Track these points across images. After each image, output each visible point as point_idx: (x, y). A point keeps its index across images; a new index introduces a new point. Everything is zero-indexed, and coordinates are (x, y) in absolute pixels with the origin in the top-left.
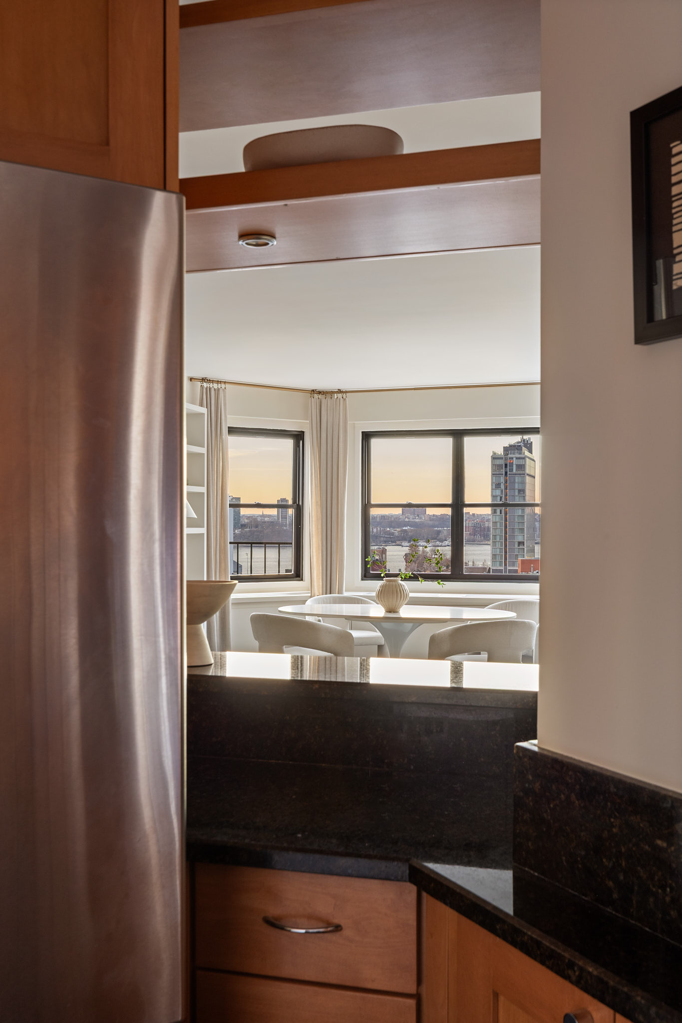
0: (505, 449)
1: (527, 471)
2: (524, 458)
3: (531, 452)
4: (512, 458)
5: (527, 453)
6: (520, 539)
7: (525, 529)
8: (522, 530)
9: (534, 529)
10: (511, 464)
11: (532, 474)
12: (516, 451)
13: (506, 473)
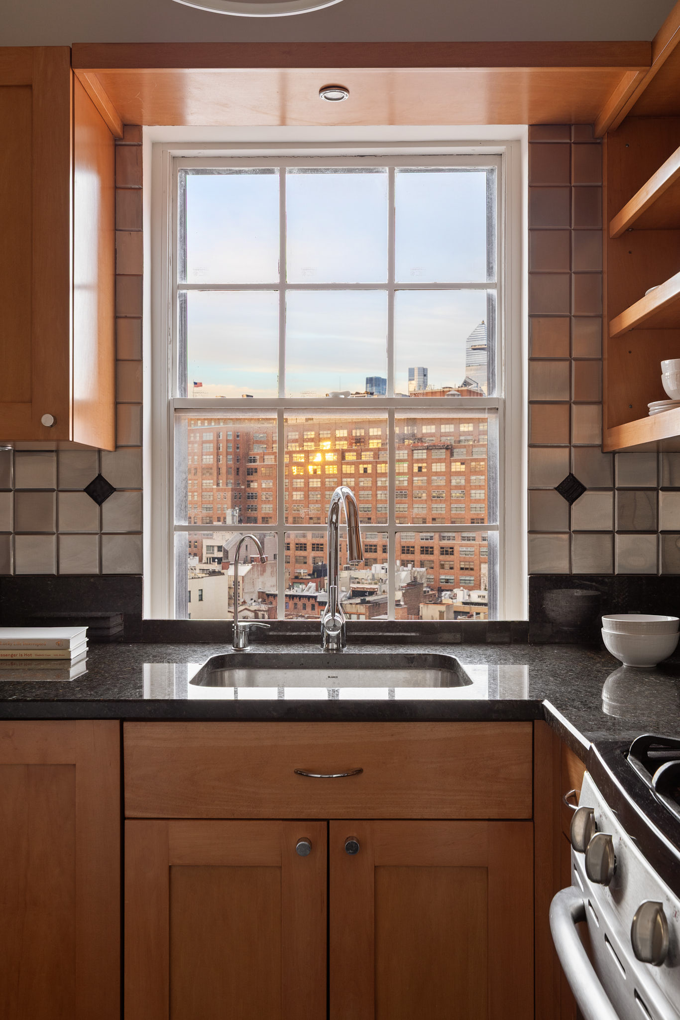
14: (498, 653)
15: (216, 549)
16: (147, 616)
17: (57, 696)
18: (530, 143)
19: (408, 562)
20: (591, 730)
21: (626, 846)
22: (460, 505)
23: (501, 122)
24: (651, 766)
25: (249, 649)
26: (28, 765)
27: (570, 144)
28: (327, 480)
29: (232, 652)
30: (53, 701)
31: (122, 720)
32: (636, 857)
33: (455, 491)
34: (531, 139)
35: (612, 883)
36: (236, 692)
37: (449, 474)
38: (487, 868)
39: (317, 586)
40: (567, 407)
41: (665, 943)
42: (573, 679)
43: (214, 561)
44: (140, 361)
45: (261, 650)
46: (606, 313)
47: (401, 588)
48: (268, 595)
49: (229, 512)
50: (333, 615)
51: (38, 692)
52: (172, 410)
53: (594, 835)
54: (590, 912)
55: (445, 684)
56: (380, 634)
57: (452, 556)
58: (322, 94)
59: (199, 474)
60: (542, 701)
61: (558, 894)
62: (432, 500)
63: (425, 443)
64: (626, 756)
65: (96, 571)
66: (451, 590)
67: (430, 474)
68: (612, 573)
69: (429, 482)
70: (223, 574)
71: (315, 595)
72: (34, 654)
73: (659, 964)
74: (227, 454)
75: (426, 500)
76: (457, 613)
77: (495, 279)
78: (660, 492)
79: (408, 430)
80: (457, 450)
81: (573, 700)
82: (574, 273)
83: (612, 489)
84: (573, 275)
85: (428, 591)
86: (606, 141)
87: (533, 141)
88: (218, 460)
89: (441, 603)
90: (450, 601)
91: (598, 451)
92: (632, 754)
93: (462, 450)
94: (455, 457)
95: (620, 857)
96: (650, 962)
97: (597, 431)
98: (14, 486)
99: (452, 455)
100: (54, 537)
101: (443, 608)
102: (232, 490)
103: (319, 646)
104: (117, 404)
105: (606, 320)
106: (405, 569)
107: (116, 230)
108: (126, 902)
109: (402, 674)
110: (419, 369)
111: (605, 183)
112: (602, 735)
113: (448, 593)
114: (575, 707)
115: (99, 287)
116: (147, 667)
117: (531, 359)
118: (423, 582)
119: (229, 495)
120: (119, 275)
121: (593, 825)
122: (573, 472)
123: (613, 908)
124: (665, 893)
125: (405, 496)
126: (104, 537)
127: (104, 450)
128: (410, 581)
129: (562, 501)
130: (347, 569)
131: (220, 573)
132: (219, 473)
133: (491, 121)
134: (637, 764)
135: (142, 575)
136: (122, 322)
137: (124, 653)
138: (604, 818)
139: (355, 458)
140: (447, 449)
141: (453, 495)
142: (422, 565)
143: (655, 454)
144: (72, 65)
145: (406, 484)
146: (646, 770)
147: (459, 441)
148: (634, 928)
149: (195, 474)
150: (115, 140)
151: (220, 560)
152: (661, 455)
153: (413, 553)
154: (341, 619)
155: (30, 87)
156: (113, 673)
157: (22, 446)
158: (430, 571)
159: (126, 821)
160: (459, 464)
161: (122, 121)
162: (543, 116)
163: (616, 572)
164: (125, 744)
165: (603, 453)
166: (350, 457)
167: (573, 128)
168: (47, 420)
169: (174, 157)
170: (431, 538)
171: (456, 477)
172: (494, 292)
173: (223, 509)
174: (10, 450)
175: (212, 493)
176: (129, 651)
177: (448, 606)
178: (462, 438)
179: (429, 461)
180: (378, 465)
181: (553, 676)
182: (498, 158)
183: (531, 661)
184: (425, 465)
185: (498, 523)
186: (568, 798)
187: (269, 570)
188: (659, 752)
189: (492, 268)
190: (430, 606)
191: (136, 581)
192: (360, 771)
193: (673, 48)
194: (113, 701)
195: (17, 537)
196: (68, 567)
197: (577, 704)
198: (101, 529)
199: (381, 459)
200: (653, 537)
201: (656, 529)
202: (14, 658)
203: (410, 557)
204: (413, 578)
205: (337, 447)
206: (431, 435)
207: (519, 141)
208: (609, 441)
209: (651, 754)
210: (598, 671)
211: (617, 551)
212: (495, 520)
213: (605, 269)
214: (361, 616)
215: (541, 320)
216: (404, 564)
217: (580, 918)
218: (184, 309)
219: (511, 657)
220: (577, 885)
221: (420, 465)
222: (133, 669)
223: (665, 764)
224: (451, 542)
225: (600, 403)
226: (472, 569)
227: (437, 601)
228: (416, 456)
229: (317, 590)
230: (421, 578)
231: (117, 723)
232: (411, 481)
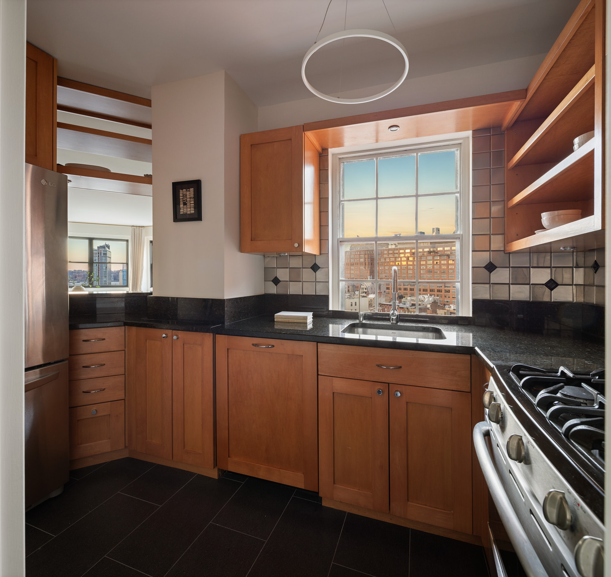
0: (98, 247)
1: (108, 255)
2: (106, 251)
3: (109, 249)
4: (101, 251)
5: (107, 249)
6: (105, 279)
7: (107, 276)
8: (106, 277)
9: (111, 276)
10: (101, 253)
11: (110, 257)
12: (103, 248)
13: (99, 256)
14: (459, 328)
15: (364, 289)
16: (331, 308)
17: (297, 333)
18: (472, 137)
19: (432, 295)
20: (495, 360)
21: (507, 409)
22: (452, 275)
23: (461, 131)
24: (520, 377)
25: (364, 322)
26: (288, 354)
27: (490, 136)
28: (402, 267)
29: (358, 322)
30: (296, 334)
31: (318, 342)
32: (511, 415)
33: (451, 271)
34: (473, 136)
35: (500, 423)
36: (360, 336)
37: (448, 264)
38: (452, 408)
39: (399, 302)
40: (489, 236)
41: (523, 453)
42: (489, 340)
43: (364, 293)
44: (328, 226)
45: (368, 322)
46: (506, 199)
47: (430, 304)
48: (382, 304)
49: (369, 277)
50: (394, 311)
51: (291, 331)
52: (339, 242)
53: (493, 402)
54: (491, 433)
55: (436, 338)
56: (412, 319)
57: (449, 293)
58: (389, 129)
59: (359, 265)
60: (475, 347)
61: (478, 424)
62: (441, 274)
63: (439, 254)
64: (509, 372)
65: (315, 294)
66: (449, 305)
67: (441, 265)
68: (509, 300)
69: (440, 267)
70: (367, 297)
71: (398, 305)
72: (296, 321)
73: (520, 462)
74: (368, 258)
75: (439, 274)
76: (451, 313)
77: (458, 190)
78: (531, 269)
79: (432, 249)
80: (451, 256)
81: (488, 348)
82: (492, 185)
83: (509, 267)
84: (491, 186)
85: (440, 305)
86: (506, 132)
87: (474, 136)
88: (365, 260)
89: (445, 309)
90: (449, 309)
91: (502, 252)
92: (512, 371)
93: (453, 256)
94: (450, 258)
95: (504, 413)
96: (516, 460)
97: (502, 245)
98: (289, 266)
99: (449, 258)
100: (301, 282)
101: (446, 311)
102: (370, 270)
103: (389, 322)
104: (320, 240)
105: (506, 202)
106: (431, 297)
107: (320, 183)
108: (319, 402)
109: (421, 334)
110: (436, 228)
111: (506, 149)
112: (500, 362)
113: (448, 306)
114: (489, 351)
115: (314, 203)
116: (331, 326)
117: (473, 219)
118: (438, 302)
119: (369, 271)
120: (321, 198)
121: (493, 398)
122: (491, 261)
123: (501, 434)
124: (523, 432)
125: (431, 272)
126: (317, 283)
127: (317, 255)
128: (433, 301)
129: (487, 272)
130: (410, 296)
131: (366, 297)
132: (365, 265)
133: (457, 131)
134: (514, 376)
135: (329, 295)
136: (322, 213)
137: (322, 320)
138: (498, 396)
139: (412, 259)
140: (447, 256)
141: (450, 272)
142: (438, 296)
143: (529, 254)
144: (303, 131)
145: (431, 268)
146: (518, 379)
147: (452, 253)
148: (508, 444)
149: (358, 265)
150: (320, 155)
151: (366, 293)
152: (531, 254)
153: (434, 291)
154: (396, 313)
155: (291, 139)
156: (316, 327)
157: (292, 254)
158: (441, 298)
159: (319, 376)
160: (452, 261)
161: (322, 148)
162: (478, 126)
163: (511, 300)
164: (318, 350)
165: (505, 253)
166: (411, 259)
167: (491, 129)
168: (296, 245)
169: (339, 158)
170: (441, 287)
171: (450, 266)
172: (458, 195)
173: (367, 276)
174: (287, 255)
175: (363, 271)
176: (324, 320)
177: (448, 310)
178: (453, 252)
179: (440, 260)
180: (421, 262)
181: (481, 338)
182: (460, 145)
183: (472, 332)
184: (439, 261)
185: (460, 280)
186: (485, 386)
187: (382, 296)
188: (525, 372)
189: (457, 186)
190: (441, 310)
191: (327, 297)
192: (401, 367)
193: (536, 89)
194: (314, 336)
195: (290, 282)
196: (306, 292)
197: (490, 349)
198: (316, 280)
199: (422, 260)
200: (528, 286)
201: (529, 283)
202: (289, 321)
203: (433, 293)
204: (434, 301)
205: (406, 256)
206: (442, 251)
207: (468, 138)
208: (507, 249)
209: (521, 372)
210: (501, 338)
211: (511, 291)
212: (458, 279)
213: (506, 182)
214: (412, 312)
215: (478, 204)
216: (431, 295)
217: (487, 435)
218: (343, 208)
219: (464, 330)
220: (487, 421)
221: (437, 261)
222: (323, 326)
223: (527, 377)
224: (449, 288)
225: (504, 234)
226: (455, 298)
227: (443, 308)
228: (435, 259)
229: (399, 303)
230: (437, 301)
231: (316, 343)
232: (433, 267)
